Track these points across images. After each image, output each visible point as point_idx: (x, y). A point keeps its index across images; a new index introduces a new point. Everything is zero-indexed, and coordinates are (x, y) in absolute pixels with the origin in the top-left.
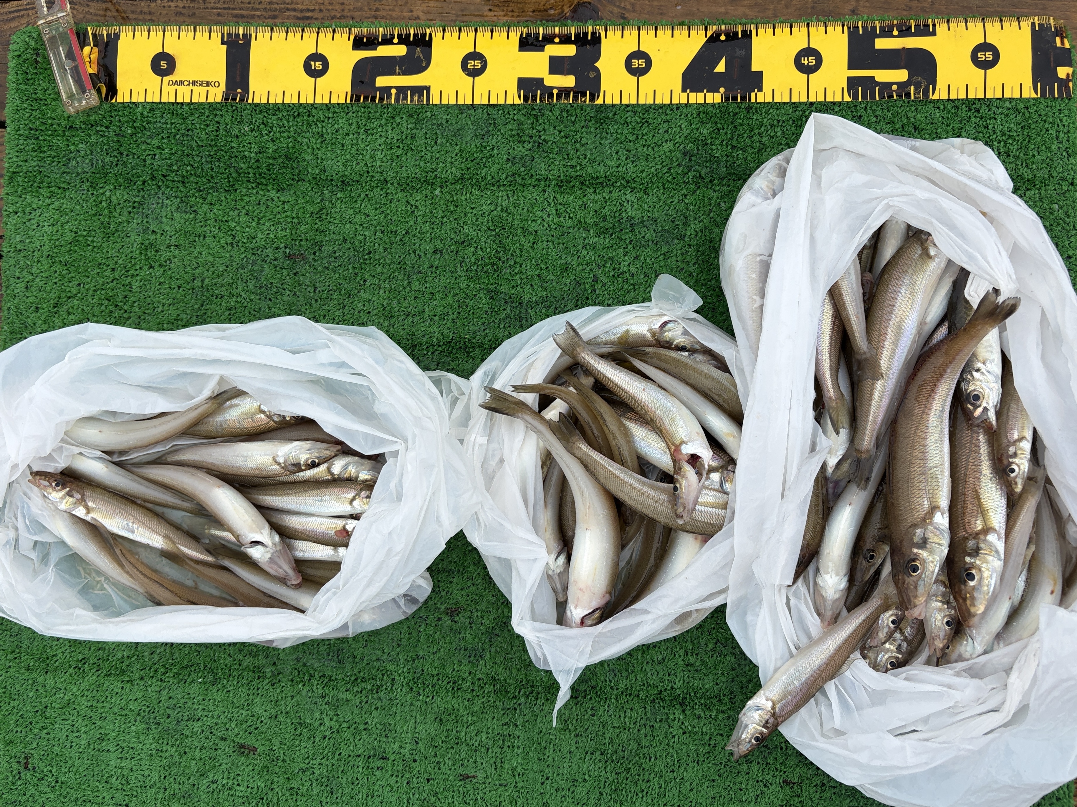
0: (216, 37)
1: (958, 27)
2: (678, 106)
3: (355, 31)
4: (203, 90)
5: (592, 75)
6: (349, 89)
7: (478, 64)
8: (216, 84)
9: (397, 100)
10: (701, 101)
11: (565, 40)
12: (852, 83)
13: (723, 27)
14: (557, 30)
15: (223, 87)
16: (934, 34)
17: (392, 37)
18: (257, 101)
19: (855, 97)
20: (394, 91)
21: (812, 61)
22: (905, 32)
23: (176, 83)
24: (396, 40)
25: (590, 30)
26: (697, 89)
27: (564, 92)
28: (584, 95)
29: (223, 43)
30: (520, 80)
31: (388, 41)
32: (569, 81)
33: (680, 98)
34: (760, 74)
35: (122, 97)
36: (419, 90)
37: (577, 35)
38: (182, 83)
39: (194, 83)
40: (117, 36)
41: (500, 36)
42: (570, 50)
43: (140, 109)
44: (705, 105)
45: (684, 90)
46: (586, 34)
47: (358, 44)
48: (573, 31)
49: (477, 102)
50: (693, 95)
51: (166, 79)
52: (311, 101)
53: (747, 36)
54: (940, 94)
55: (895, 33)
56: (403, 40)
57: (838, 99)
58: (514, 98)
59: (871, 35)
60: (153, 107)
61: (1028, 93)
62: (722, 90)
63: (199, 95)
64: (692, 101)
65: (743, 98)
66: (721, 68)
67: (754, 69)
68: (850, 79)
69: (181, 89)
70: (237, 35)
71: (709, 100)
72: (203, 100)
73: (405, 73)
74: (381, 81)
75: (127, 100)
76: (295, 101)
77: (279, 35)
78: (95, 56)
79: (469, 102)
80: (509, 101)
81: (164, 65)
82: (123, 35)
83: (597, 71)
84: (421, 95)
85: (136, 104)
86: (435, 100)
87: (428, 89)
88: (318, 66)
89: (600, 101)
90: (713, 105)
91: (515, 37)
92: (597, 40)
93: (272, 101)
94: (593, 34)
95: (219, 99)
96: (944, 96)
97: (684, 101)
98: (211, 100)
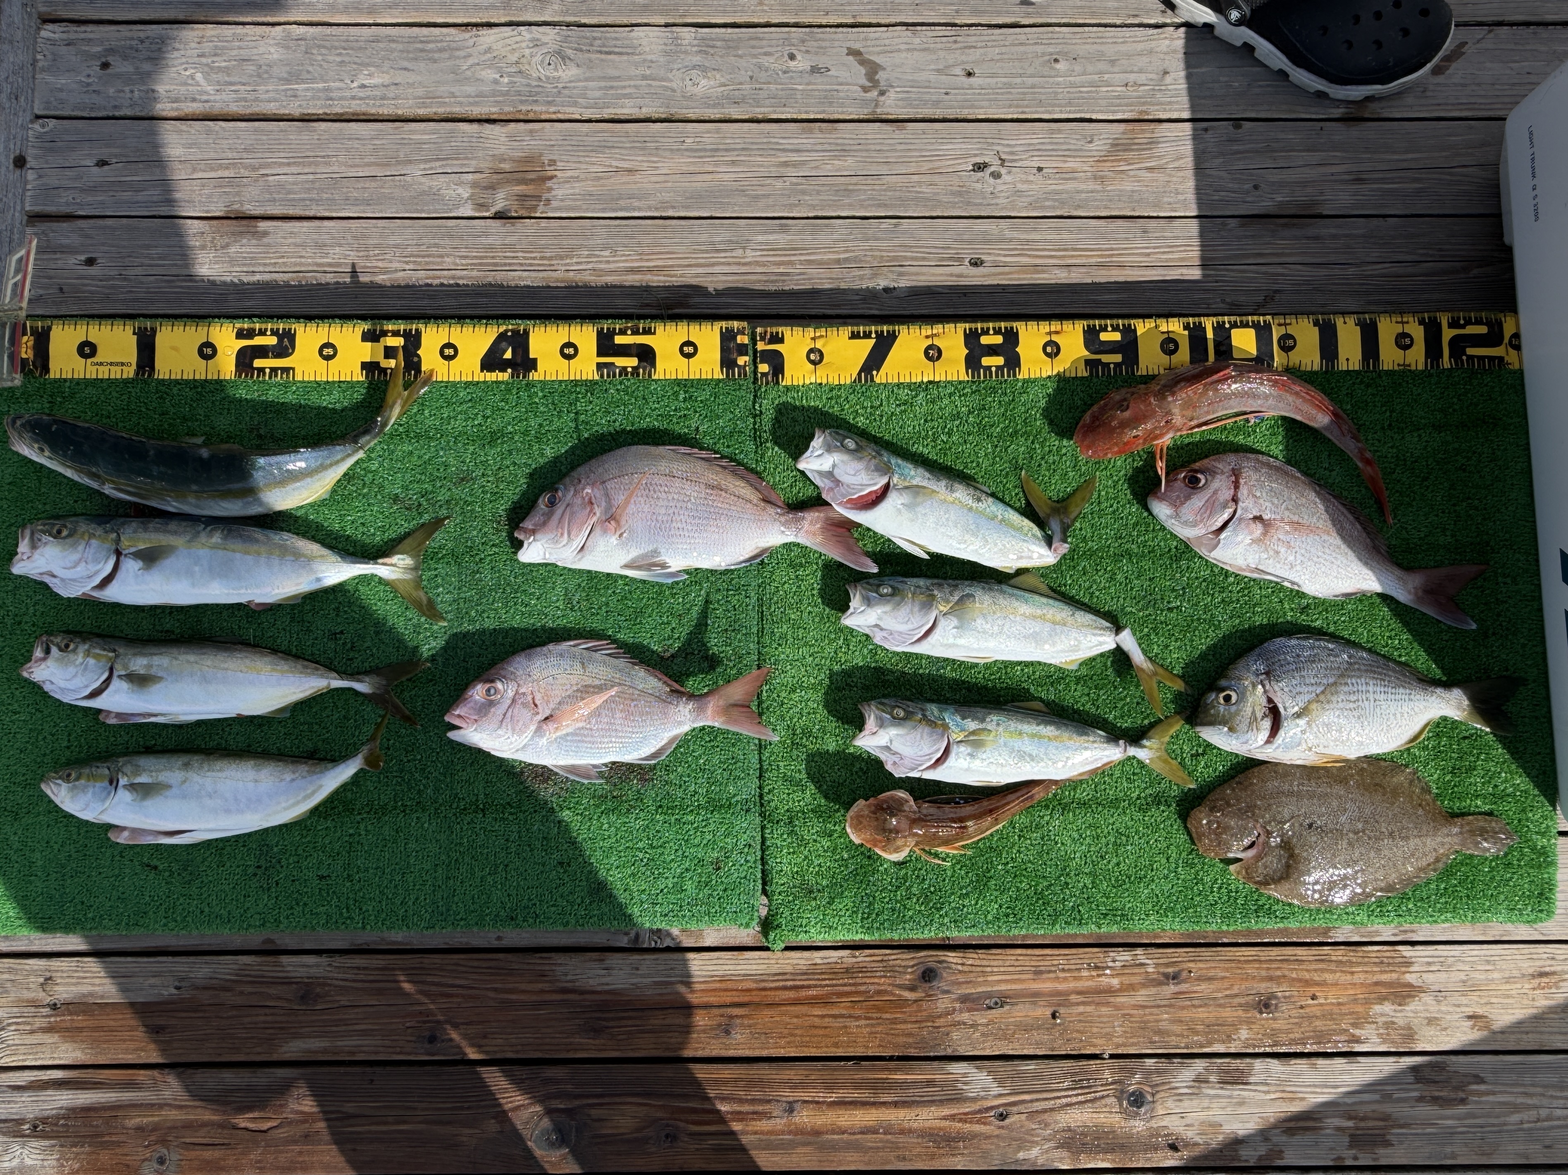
0: (129, 330)
1: (671, 327)
2: (478, 383)
3: (238, 325)
4: (118, 369)
5: (416, 359)
6: (233, 369)
7: (330, 351)
8: (129, 364)
9: (270, 377)
10: (494, 379)
11: (396, 334)
13: (510, 327)
14: (391, 328)
15: (134, 367)
16: (654, 333)
17: (266, 330)
18: (161, 377)
19: (602, 376)
20: (268, 371)
21: (571, 351)
22: (636, 332)
23: (97, 364)
24: (269, 333)
25: (414, 327)
26: (491, 370)
29: (134, 333)
30: (363, 363)
31: (262, 333)
33: (480, 377)
34: (535, 360)
35: (54, 374)
36: (286, 370)
37: (405, 330)
38: (101, 364)
39: (111, 364)
40: (50, 328)
41: (347, 330)
43: (68, 384)
44: (497, 382)
45: (482, 371)
46: (411, 330)
47: (240, 335)
48: (402, 328)
49: (330, 379)
50: (488, 374)
51: (89, 361)
52: (203, 377)
53: (526, 333)
54: (659, 375)
55: (629, 332)
56: (274, 333)
57: (590, 378)
58: (358, 377)
59: (612, 333)
60: (78, 382)
61: (718, 375)
62: (509, 370)
63: (116, 373)
64: (488, 379)
65: (524, 377)
66: (508, 355)
67: (532, 356)
68: (598, 365)
69: (101, 368)
70: (146, 329)
71: (500, 379)
72: (118, 376)
73: (276, 357)
74: (258, 363)
75: (58, 376)
76: (191, 377)
77: (179, 329)
78: (30, 344)
79: (325, 379)
80: (355, 379)
81: (87, 350)
82: (54, 327)
83: (419, 356)
84: (288, 374)
85: (65, 380)
86: (299, 378)
87: (293, 369)
88: (209, 351)
90: (502, 382)
91: (359, 331)
92: (418, 333)
93: (173, 377)
94: (417, 330)
95: (131, 375)
96: (662, 377)
97: (482, 379)
98: (125, 376)
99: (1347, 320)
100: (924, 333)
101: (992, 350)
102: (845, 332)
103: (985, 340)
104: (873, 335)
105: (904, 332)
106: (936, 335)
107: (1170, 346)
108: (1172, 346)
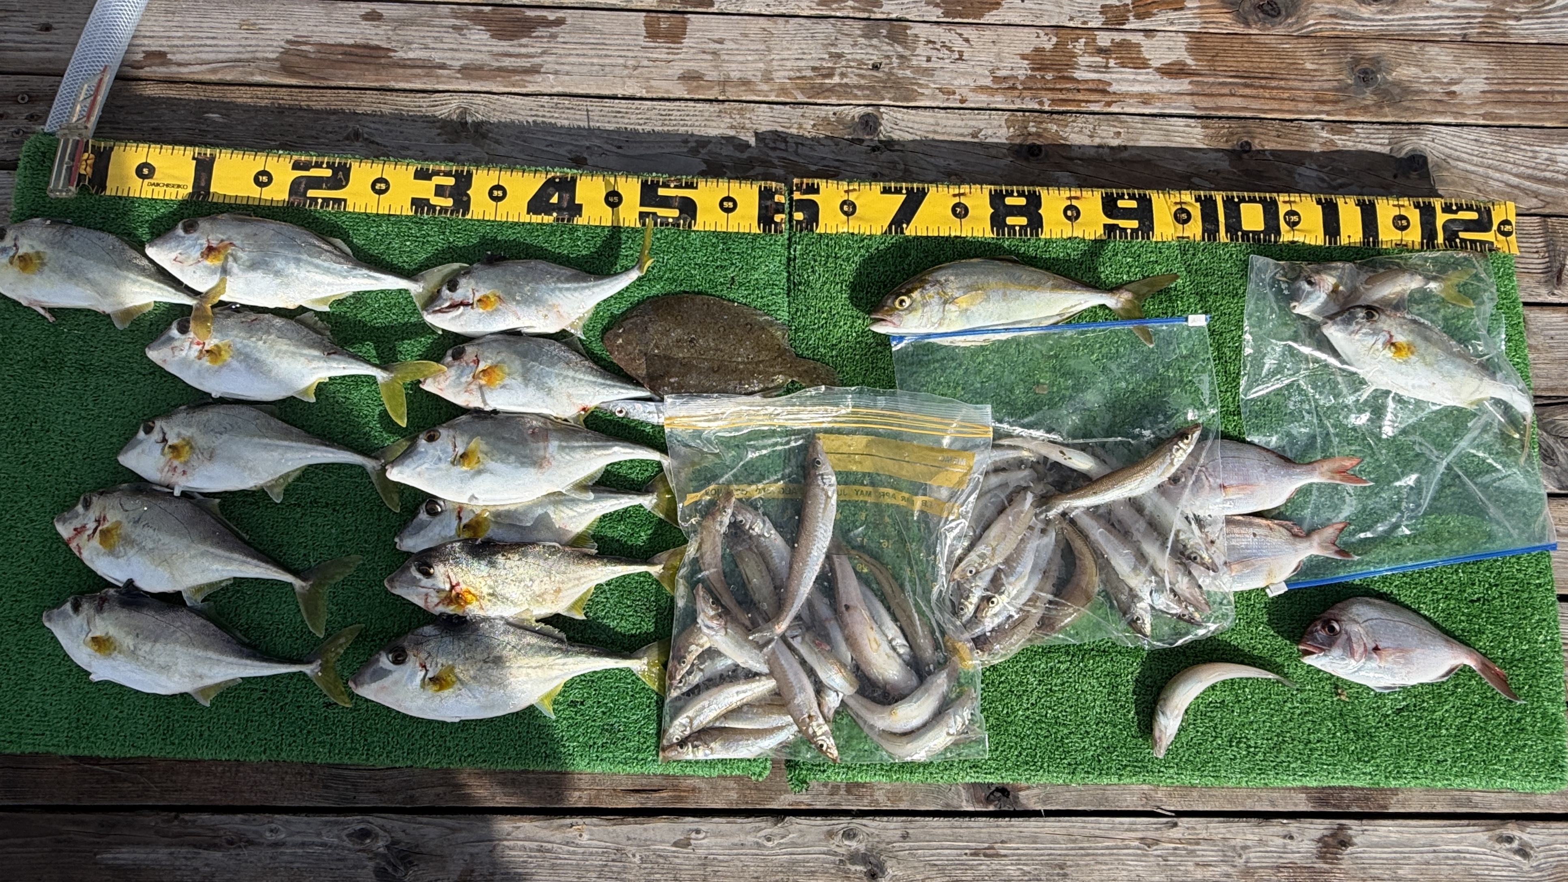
0: (189, 155)
1: (712, 183)
2: (523, 224)
3: (295, 157)
4: (174, 190)
5: (465, 199)
6: (287, 196)
7: (383, 186)
8: (185, 186)
9: (322, 207)
10: (539, 221)
11: (448, 174)
12: (643, 216)
13: (558, 174)
14: (443, 168)
15: (190, 189)
16: (696, 188)
17: (322, 163)
18: (215, 198)
20: (320, 201)
21: (616, 199)
22: (678, 186)
23: (154, 185)
24: (325, 165)
25: (466, 169)
26: (537, 213)
27: (444, 210)
28: (458, 212)
29: (193, 159)
30: (413, 199)
31: (318, 165)
32: (449, 202)
33: (526, 218)
34: (580, 206)
35: (111, 191)
36: (338, 201)
37: (456, 172)
38: (158, 185)
39: (167, 185)
40: (111, 149)
41: (401, 168)
42: (450, 181)
43: (123, 202)
44: (542, 224)
45: (528, 213)
46: (462, 171)
47: (296, 166)
48: (454, 168)
49: (381, 212)
50: (534, 217)
51: (146, 181)
52: (257, 202)
53: (574, 180)
54: (698, 226)
55: (672, 185)
56: (329, 166)
57: (632, 225)
58: (408, 211)
59: (655, 185)
61: (756, 230)
62: (555, 214)
63: (171, 194)
64: (533, 221)
65: (569, 220)
66: (555, 200)
68: (641, 214)
69: (157, 189)
70: (205, 155)
71: (545, 221)
72: (173, 198)
73: (329, 189)
74: (311, 193)
75: (114, 194)
76: (245, 201)
77: (238, 156)
78: (90, 161)
79: (375, 212)
80: (404, 213)
81: (146, 171)
82: (116, 148)
83: (469, 197)
84: (340, 205)
85: (120, 198)
86: (350, 209)
87: (345, 200)
88: (265, 179)
89: (468, 217)
90: (548, 224)
91: (412, 169)
92: (470, 175)
93: (227, 200)
94: (468, 171)
95: (187, 197)
96: (701, 229)
97: (528, 221)
98: (180, 198)
99: (1349, 199)
100: (952, 191)
101: (1015, 211)
102: (877, 187)
103: (1009, 201)
104: (904, 191)
105: (933, 189)
106: (963, 194)
107: (1182, 216)
108: (1184, 216)
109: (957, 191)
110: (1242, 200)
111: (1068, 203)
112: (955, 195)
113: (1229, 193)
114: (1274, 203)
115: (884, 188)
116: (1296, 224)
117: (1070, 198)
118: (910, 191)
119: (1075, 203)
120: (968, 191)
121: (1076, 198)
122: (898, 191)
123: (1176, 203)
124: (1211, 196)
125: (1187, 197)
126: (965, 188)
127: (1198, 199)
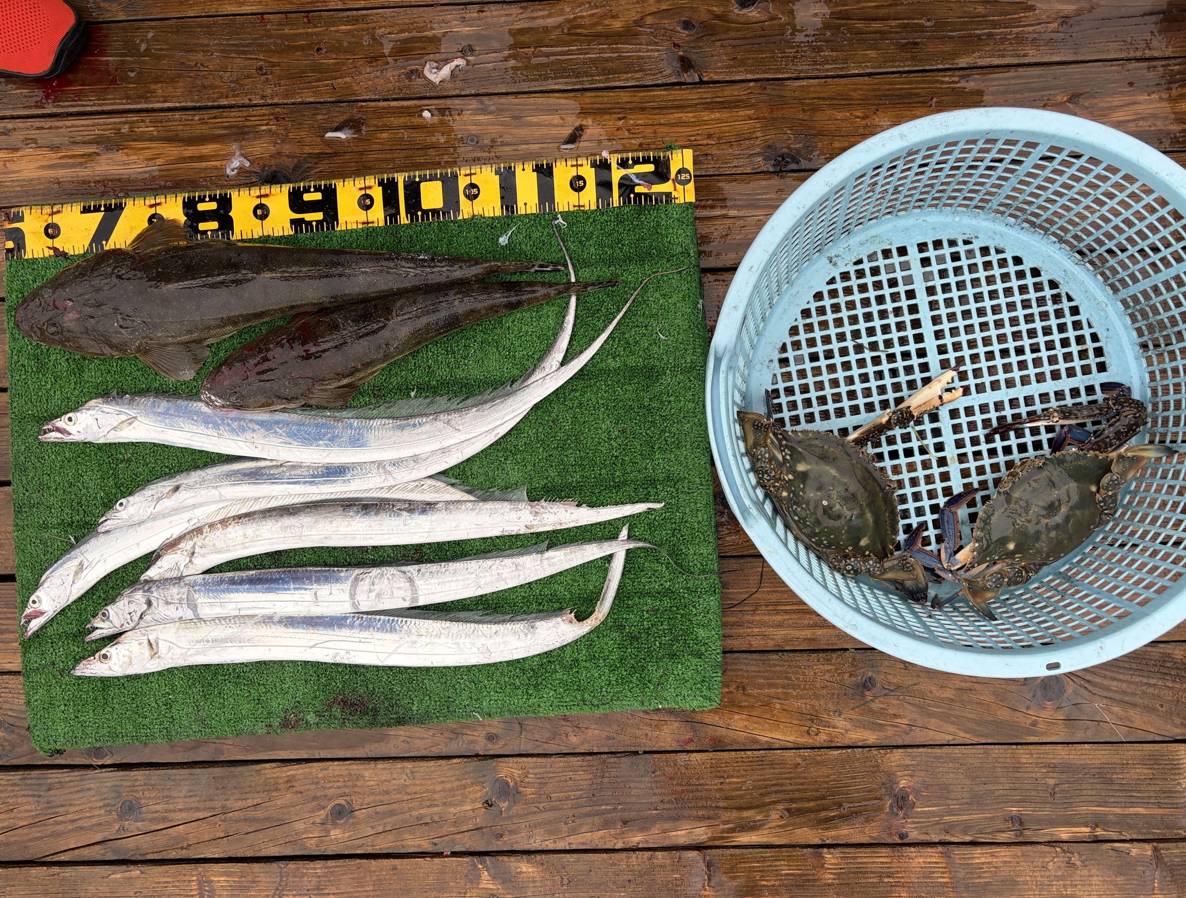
99: (526, 166)
100: (148, 202)
101: (207, 216)
102: (77, 208)
103: (201, 207)
104: (102, 209)
105: (130, 203)
106: (159, 204)
107: (366, 202)
108: (368, 202)
109: (153, 202)
110: (424, 179)
111: (258, 202)
112: (151, 206)
113: (412, 174)
114: (455, 177)
115: (84, 207)
116: (476, 196)
117: (260, 197)
118: (108, 208)
119: (264, 201)
120: (163, 200)
121: (266, 196)
122: (97, 209)
123: (361, 189)
124: (393, 179)
125: (371, 181)
126: (160, 199)
127: (381, 183)
